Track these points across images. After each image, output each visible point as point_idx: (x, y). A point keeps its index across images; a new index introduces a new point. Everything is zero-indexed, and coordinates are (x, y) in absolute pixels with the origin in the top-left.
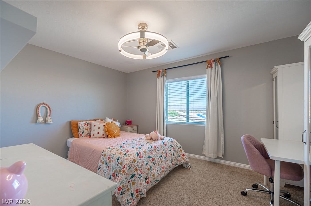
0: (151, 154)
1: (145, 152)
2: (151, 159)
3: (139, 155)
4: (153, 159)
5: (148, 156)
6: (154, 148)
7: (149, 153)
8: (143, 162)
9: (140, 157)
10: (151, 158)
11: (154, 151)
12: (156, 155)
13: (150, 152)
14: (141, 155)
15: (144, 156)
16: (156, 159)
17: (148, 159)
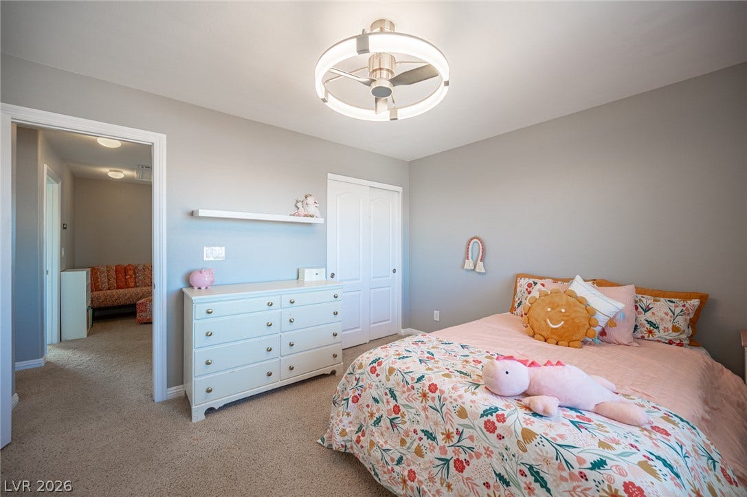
0: (404, 392)
1: (391, 370)
2: (393, 403)
3: (375, 365)
4: (396, 409)
5: (391, 387)
6: (426, 388)
7: (398, 384)
8: (370, 386)
9: (373, 370)
10: (396, 401)
11: (416, 394)
12: (413, 411)
13: (404, 386)
14: (377, 368)
15: (383, 377)
16: (406, 419)
17: (386, 394)
